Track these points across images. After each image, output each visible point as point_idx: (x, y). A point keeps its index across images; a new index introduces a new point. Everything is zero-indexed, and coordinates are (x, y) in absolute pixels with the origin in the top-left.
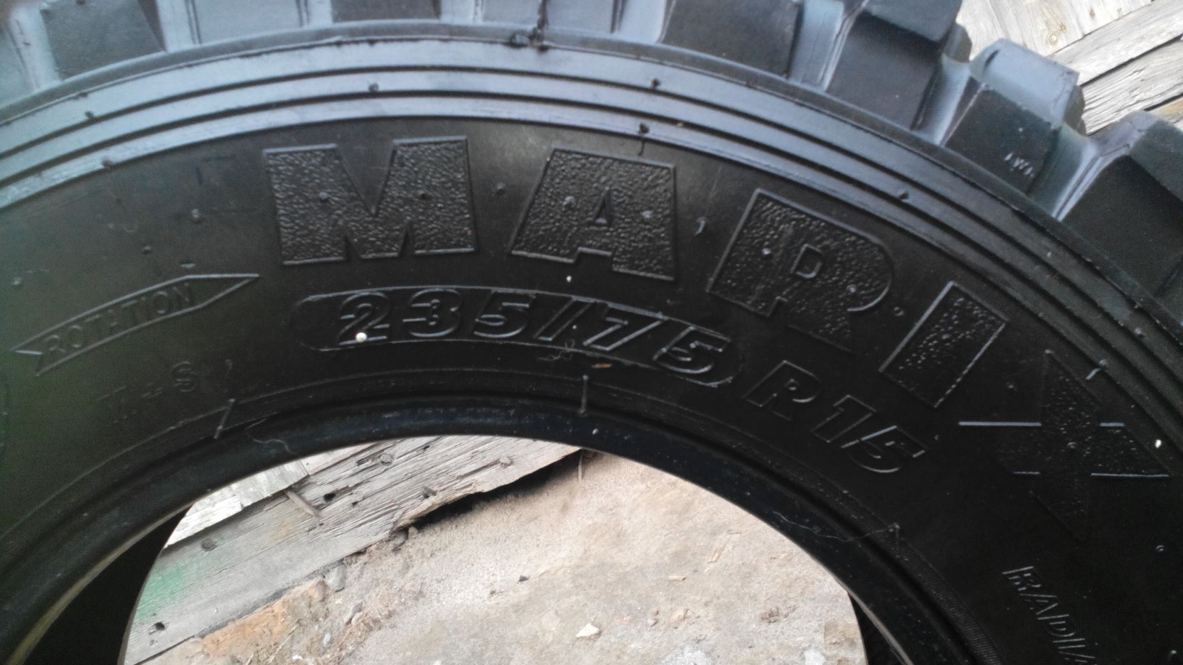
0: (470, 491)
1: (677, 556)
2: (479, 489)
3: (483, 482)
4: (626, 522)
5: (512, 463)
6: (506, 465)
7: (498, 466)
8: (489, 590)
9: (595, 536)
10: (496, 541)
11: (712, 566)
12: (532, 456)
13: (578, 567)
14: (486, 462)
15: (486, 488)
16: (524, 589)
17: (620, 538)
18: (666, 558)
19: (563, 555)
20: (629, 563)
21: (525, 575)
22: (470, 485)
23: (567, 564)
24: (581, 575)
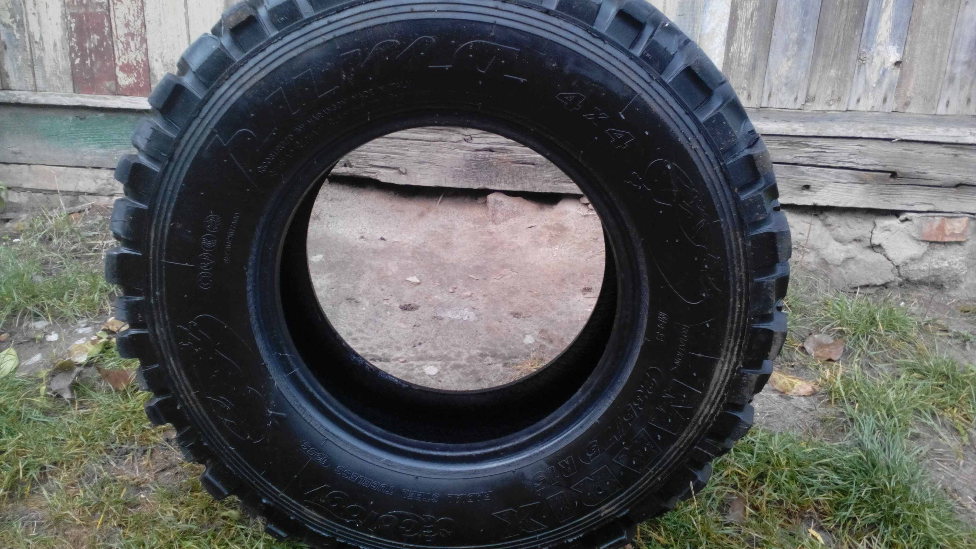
0: (373, 176)
1: (478, 267)
2: (379, 178)
3: (383, 175)
4: (455, 239)
5: (405, 174)
6: (402, 173)
7: (396, 171)
8: (360, 235)
9: (433, 238)
10: (373, 212)
11: (495, 281)
12: (419, 176)
13: (418, 248)
14: (391, 165)
15: (383, 180)
16: (381, 245)
17: (448, 245)
18: (471, 266)
19: (410, 238)
20: (448, 260)
21: (385, 237)
22: (375, 173)
23: (411, 243)
24: (418, 253)
